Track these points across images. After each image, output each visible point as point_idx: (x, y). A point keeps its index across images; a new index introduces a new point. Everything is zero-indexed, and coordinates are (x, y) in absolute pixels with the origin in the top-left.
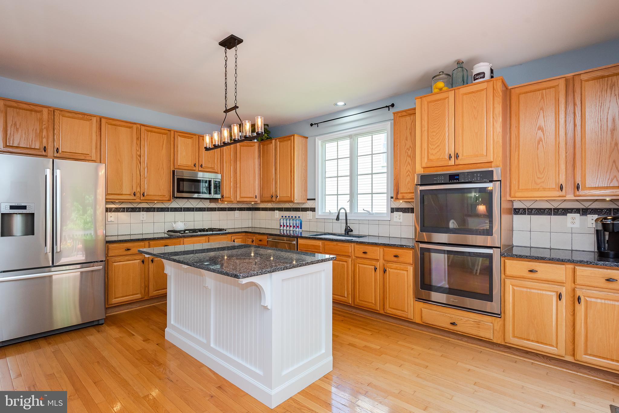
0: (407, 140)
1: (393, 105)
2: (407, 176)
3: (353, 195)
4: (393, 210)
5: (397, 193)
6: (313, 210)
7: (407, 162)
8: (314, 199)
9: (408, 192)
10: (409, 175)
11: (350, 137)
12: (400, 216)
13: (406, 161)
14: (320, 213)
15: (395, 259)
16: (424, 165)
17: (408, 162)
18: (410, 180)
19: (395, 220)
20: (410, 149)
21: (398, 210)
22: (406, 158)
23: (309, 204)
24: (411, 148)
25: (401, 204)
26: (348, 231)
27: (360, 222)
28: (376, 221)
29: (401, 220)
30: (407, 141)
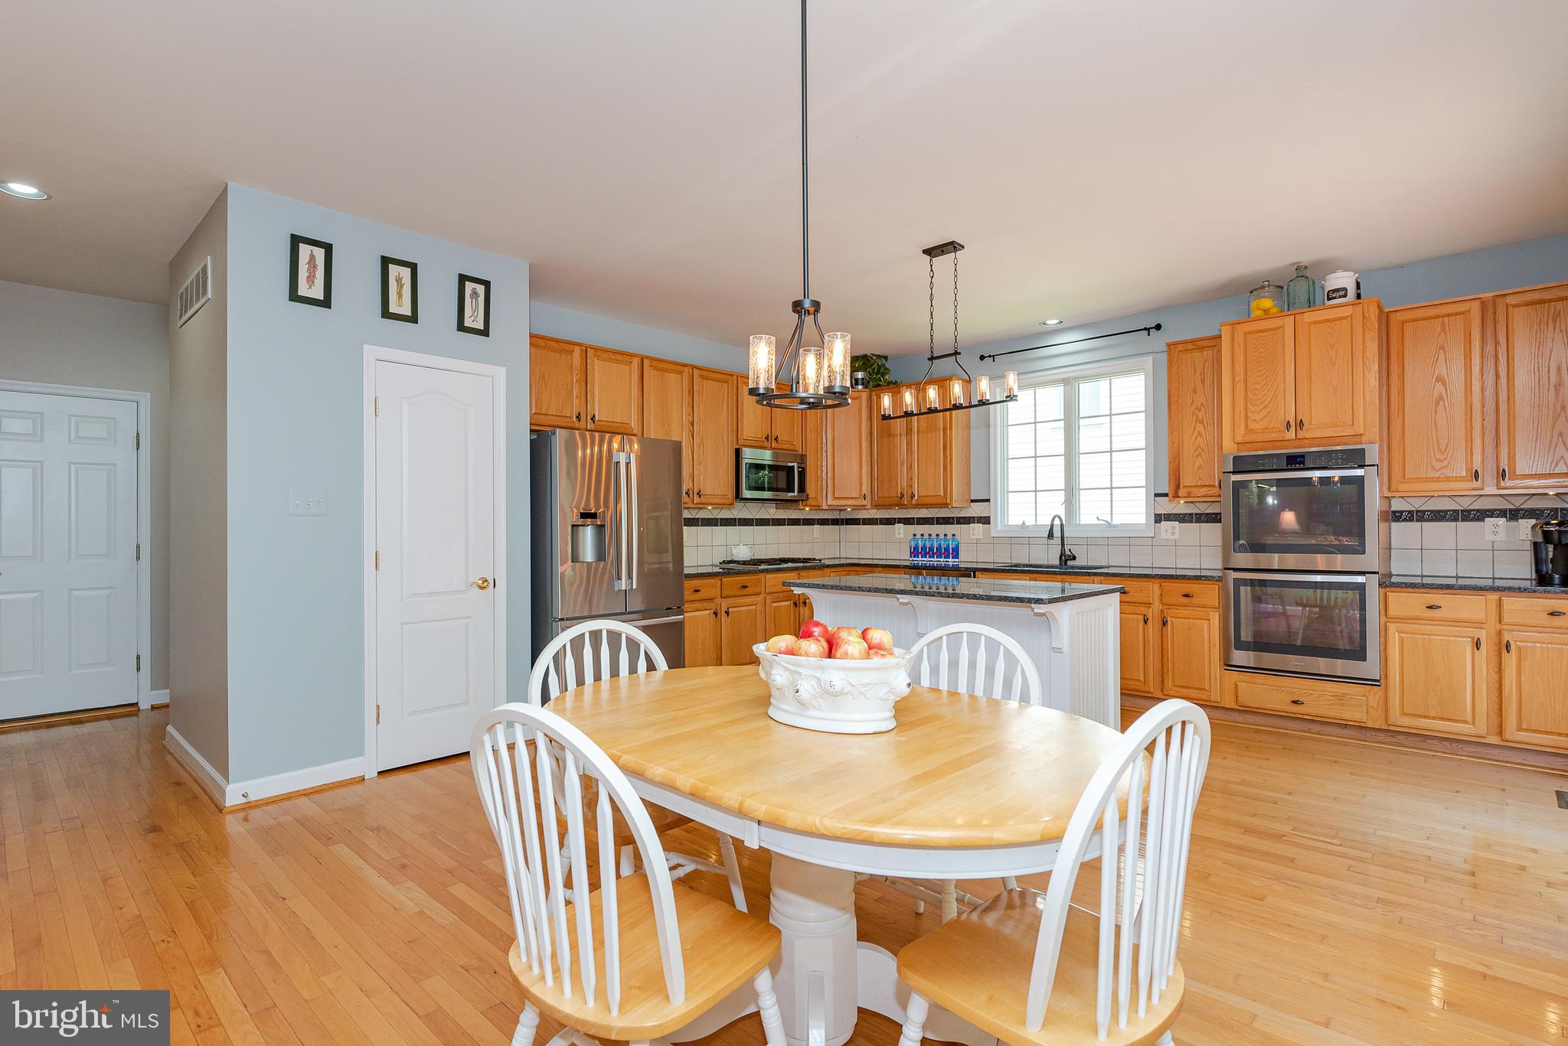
0: (1195, 392)
1: (1158, 327)
2: (1197, 457)
3: (1071, 492)
4: (1159, 518)
5: (1178, 487)
6: (986, 520)
7: (1196, 431)
8: (988, 500)
9: (1199, 484)
10: (1200, 455)
11: (1066, 382)
12: (1173, 528)
13: (1194, 429)
14: (999, 528)
15: (1185, 600)
16: (1239, 439)
17: (1199, 432)
18: (1202, 463)
19: (1164, 535)
20: (1202, 408)
21: (1169, 517)
22: (1193, 425)
23: (976, 510)
24: (1205, 408)
25: (1180, 507)
26: (1066, 558)
27: (1089, 542)
28: (1127, 539)
29: (1176, 537)
30: (1196, 394)
